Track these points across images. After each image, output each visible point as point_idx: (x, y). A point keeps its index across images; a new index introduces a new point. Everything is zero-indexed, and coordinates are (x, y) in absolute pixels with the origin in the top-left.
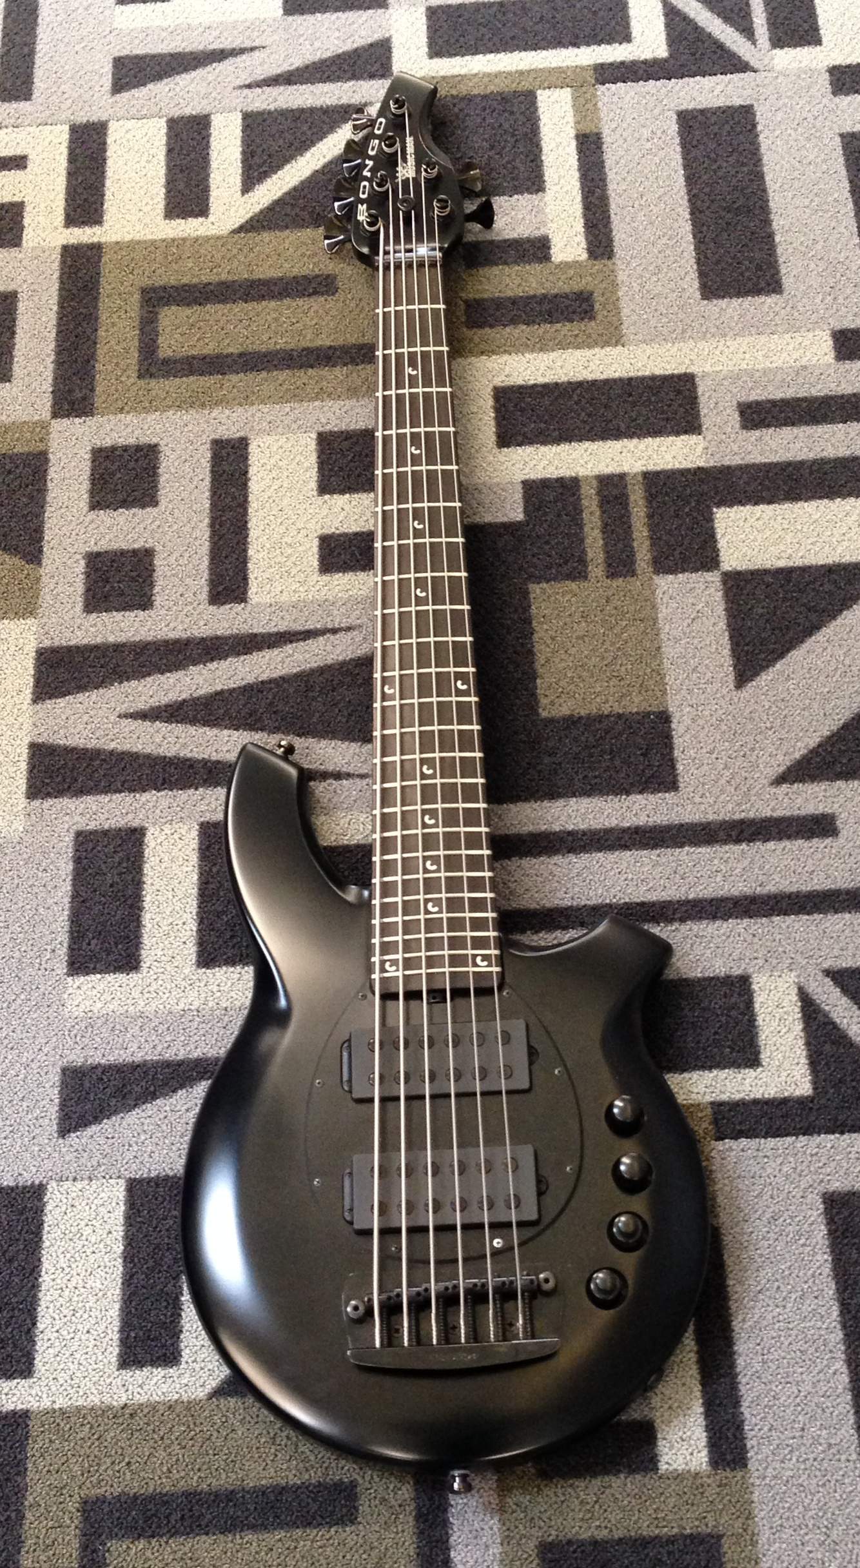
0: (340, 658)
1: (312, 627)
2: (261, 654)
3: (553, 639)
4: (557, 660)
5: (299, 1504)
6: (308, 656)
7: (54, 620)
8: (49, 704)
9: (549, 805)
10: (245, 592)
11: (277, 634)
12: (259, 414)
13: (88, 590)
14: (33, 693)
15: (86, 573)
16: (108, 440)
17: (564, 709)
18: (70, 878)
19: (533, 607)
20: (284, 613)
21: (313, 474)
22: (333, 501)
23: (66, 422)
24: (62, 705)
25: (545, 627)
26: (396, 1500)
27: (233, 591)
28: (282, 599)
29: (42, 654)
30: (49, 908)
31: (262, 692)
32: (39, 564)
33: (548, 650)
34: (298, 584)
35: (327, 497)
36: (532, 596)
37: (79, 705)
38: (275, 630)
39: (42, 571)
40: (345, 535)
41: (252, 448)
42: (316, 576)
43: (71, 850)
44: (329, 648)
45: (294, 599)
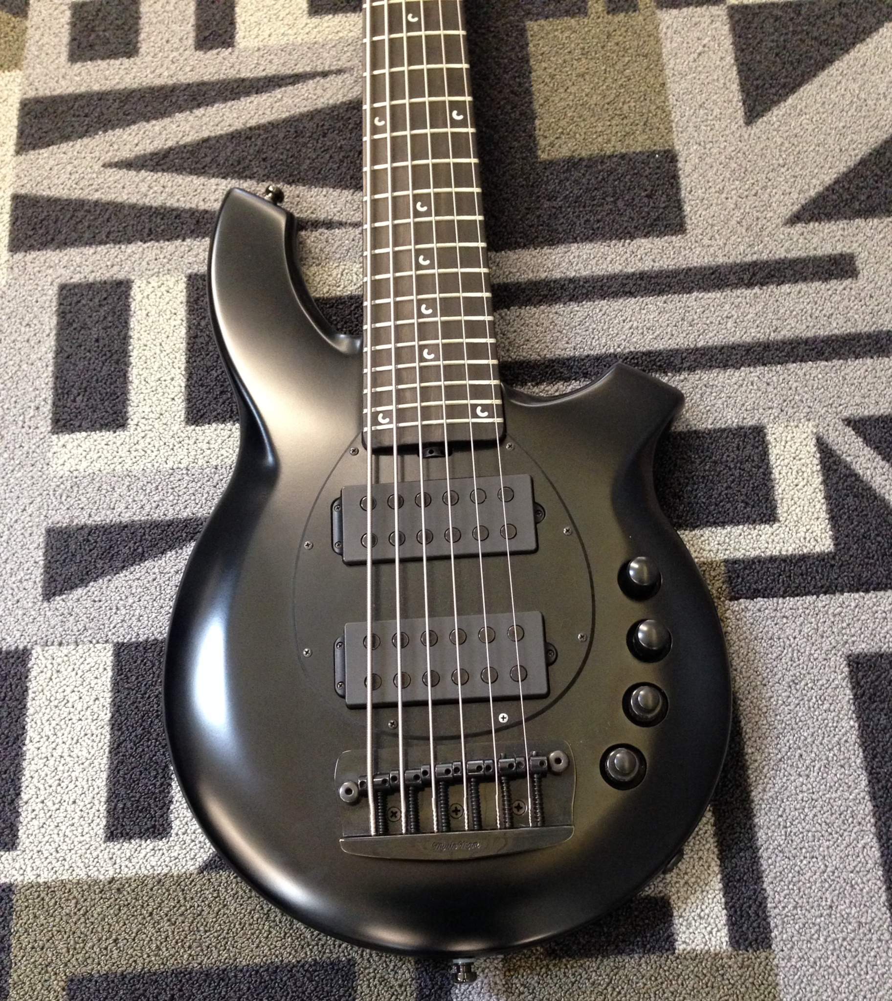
0: (331, 102)
1: (301, 70)
2: (249, 99)
3: (552, 77)
4: (557, 99)
5: (295, 984)
6: (298, 100)
7: (39, 71)
8: (32, 155)
9: (549, 251)
10: (232, 37)
11: (265, 78)
13: (73, 39)
14: (17, 144)
15: (71, 21)
17: (564, 150)
18: (54, 332)
19: (531, 45)
20: (272, 57)
24: (45, 155)
25: (544, 65)
26: (397, 980)
27: (220, 36)
28: (270, 43)
29: (25, 105)
30: (32, 364)
31: (250, 138)
32: (25, 16)
33: (546, 88)
34: (287, 27)
36: (529, 33)
37: (62, 155)
38: (264, 74)
39: (28, 23)
42: (305, 19)
43: (54, 304)
44: (319, 92)
45: (283, 42)
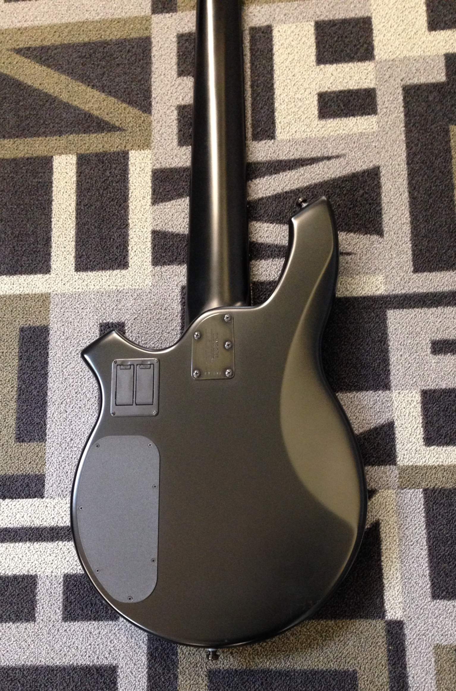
0: (333, 176)
1: (315, 156)
2: (284, 174)
6: (313, 175)
7: (161, 151)
8: (161, 205)
10: (274, 132)
11: (294, 160)
12: (278, 10)
13: (180, 131)
14: (152, 198)
15: (178, 119)
16: (186, 28)
18: (180, 314)
19: (452, 141)
20: (298, 146)
21: (313, 51)
22: (326, 70)
23: (160, 16)
24: (169, 206)
27: (266, 131)
28: (296, 137)
29: (155, 173)
30: (169, 333)
31: (286, 199)
32: (150, 113)
34: (306, 127)
35: (322, 66)
36: (451, 134)
37: (179, 207)
38: (293, 157)
39: (152, 118)
40: (334, 92)
41: (275, 33)
42: (316, 121)
43: (179, 298)
44: (326, 170)
45: (304, 136)
